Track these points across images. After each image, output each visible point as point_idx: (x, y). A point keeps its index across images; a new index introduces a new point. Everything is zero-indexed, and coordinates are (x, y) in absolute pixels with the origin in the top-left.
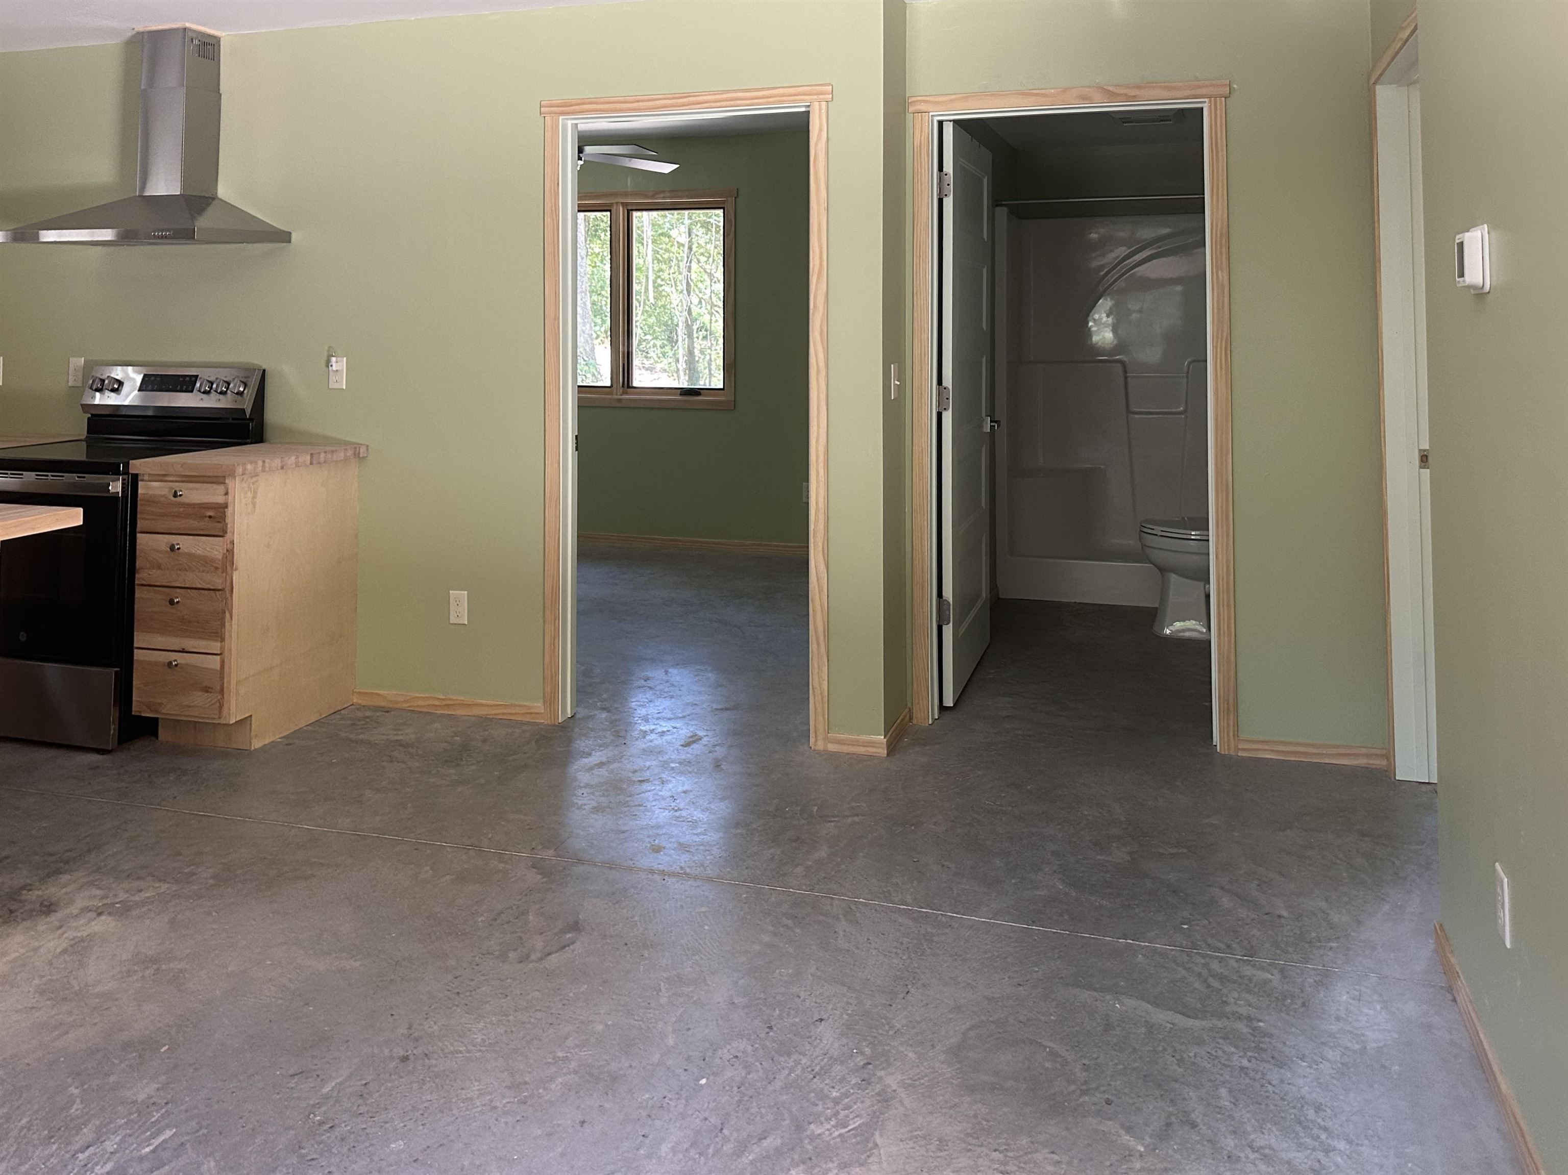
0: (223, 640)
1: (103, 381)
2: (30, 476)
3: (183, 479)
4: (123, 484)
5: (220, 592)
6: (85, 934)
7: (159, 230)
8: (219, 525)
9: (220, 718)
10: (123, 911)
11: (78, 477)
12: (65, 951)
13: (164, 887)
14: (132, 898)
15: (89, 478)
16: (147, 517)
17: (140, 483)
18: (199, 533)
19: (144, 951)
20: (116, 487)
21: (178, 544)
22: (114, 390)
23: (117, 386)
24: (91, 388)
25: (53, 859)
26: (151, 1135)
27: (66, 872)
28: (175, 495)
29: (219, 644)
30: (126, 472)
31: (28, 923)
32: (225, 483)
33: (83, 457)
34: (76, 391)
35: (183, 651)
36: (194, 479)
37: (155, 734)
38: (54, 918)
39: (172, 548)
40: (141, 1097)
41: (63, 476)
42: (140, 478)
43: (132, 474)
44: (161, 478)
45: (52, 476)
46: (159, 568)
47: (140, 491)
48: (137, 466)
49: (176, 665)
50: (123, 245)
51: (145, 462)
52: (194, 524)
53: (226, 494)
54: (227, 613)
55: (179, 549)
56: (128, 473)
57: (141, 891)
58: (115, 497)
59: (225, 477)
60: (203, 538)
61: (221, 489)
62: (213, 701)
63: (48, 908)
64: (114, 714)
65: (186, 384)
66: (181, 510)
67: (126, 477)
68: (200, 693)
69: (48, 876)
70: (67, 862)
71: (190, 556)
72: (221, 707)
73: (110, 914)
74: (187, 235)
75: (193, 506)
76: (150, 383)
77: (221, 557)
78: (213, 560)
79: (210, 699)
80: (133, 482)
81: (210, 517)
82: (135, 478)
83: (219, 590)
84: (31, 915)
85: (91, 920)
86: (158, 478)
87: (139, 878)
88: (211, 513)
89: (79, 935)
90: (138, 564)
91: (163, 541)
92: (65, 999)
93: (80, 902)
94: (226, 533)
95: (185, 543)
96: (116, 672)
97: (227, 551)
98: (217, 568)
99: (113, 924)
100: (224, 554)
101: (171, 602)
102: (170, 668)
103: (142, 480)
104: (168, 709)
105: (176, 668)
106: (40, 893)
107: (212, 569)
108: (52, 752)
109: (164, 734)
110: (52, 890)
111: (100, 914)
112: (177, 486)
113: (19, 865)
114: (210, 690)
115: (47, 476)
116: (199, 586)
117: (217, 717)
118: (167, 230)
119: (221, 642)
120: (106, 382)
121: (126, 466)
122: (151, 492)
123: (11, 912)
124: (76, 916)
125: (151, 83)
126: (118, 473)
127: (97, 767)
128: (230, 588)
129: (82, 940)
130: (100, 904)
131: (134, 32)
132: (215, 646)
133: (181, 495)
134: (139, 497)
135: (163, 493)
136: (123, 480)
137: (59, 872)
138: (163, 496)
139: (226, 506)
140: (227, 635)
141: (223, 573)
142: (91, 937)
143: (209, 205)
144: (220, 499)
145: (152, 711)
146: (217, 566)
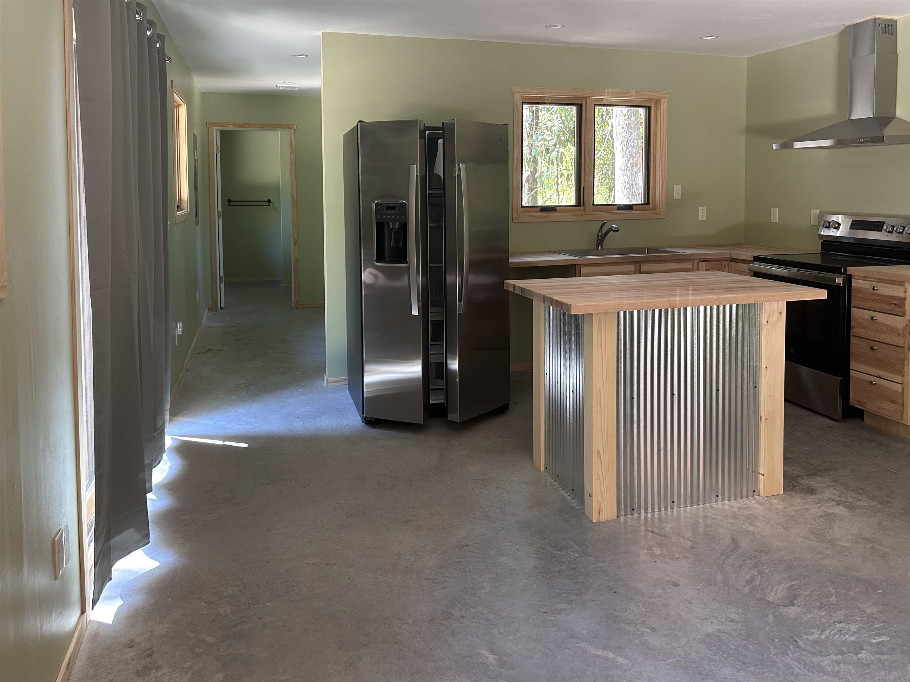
0: (903, 376)
1: (830, 223)
2: (794, 270)
3: (878, 281)
4: (843, 279)
5: (901, 348)
6: (832, 512)
7: (862, 138)
8: (901, 310)
9: (902, 420)
10: (851, 507)
11: (819, 273)
12: (821, 516)
13: (873, 504)
14: (855, 502)
15: (825, 274)
16: (857, 299)
17: (853, 280)
18: (888, 312)
19: (865, 534)
20: (840, 280)
21: (875, 317)
22: (835, 228)
23: (837, 226)
24: (823, 226)
25: (811, 466)
26: (875, 634)
27: (820, 476)
28: (874, 289)
29: (901, 378)
30: (845, 273)
31: (802, 495)
32: (904, 286)
33: (819, 262)
34: (816, 228)
35: (879, 377)
36: (885, 281)
37: (862, 418)
38: (815, 497)
39: (872, 318)
40: (868, 611)
41: (811, 272)
42: (852, 277)
43: (848, 275)
44: (865, 278)
45: (805, 271)
46: (864, 328)
47: (853, 285)
48: (851, 270)
49: (875, 384)
50: (839, 148)
51: (855, 269)
52: (885, 307)
53: (905, 292)
54: (906, 361)
55: (876, 319)
56: (846, 274)
57: (860, 500)
58: (839, 286)
59: (904, 282)
60: (891, 316)
61: (902, 289)
62: (897, 410)
63: (811, 491)
64: (840, 402)
65: (878, 226)
66: (877, 298)
67: (845, 276)
68: (889, 403)
69: (810, 474)
70: (819, 471)
71: (883, 325)
72: (902, 414)
73: (844, 506)
74: (879, 140)
75: (885, 296)
76: (856, 225)
77: (902, 328)
78: (897, 329)
79: (895, 408)
80: (849, 279)
81: (895, 304)
82: (850, 277)
83: (901, 347)
84: (803, 490)
85: (833, 506)
86: (863, 278)
87: (858, 493)
88: (896, 302)
89: (829, 511)
90: (853, 324)
91: (867, 314)
92: (823, 541)
93: (827, 494)
94: (905, 315)
95: (880, 317)
96: (840, 379)
97: (906, 325)
98: (899, 334)
99: (846, 512)
100: (904, 327)
101: (872, 349)
102: (871, 384)
103: (854, 279)
104: (870, 406)
105: (874, 385)
106: (807, 482)
107: (896, 334)
108: (808, 413)
109: (867, 419)
110: (813, 482)
111: (838, 504)
112: (875, 284)
113: (796, 464)
114: (896, 403)
115: (803, 271)
116: (889, 343)
117: (900, 419)
118: (867, 138)
119: (902, 377)
120: (831, 223)
121: (845, 270)
122: (859, 286)
123: (794, 486)
124: (826, 500)
125: (854, 54)
126: (840, 273)
127: (831, 427)
128: (907, 347)
129: (830, 514)
130: (838, 499)
131: (844, 26)
132: (899, 379)
133: (877, 290)
134: (852, 288)
135: (867, 287)
136: (844, 277)
137: (815, 474)
138: (866, 289)
139: (905, 299)
140: (906, 374)
141: (903, 337)
142: (835, 514)
143: (891, 121)
144: (902, 295)
145: (861, 405)
146: (900, 333)
